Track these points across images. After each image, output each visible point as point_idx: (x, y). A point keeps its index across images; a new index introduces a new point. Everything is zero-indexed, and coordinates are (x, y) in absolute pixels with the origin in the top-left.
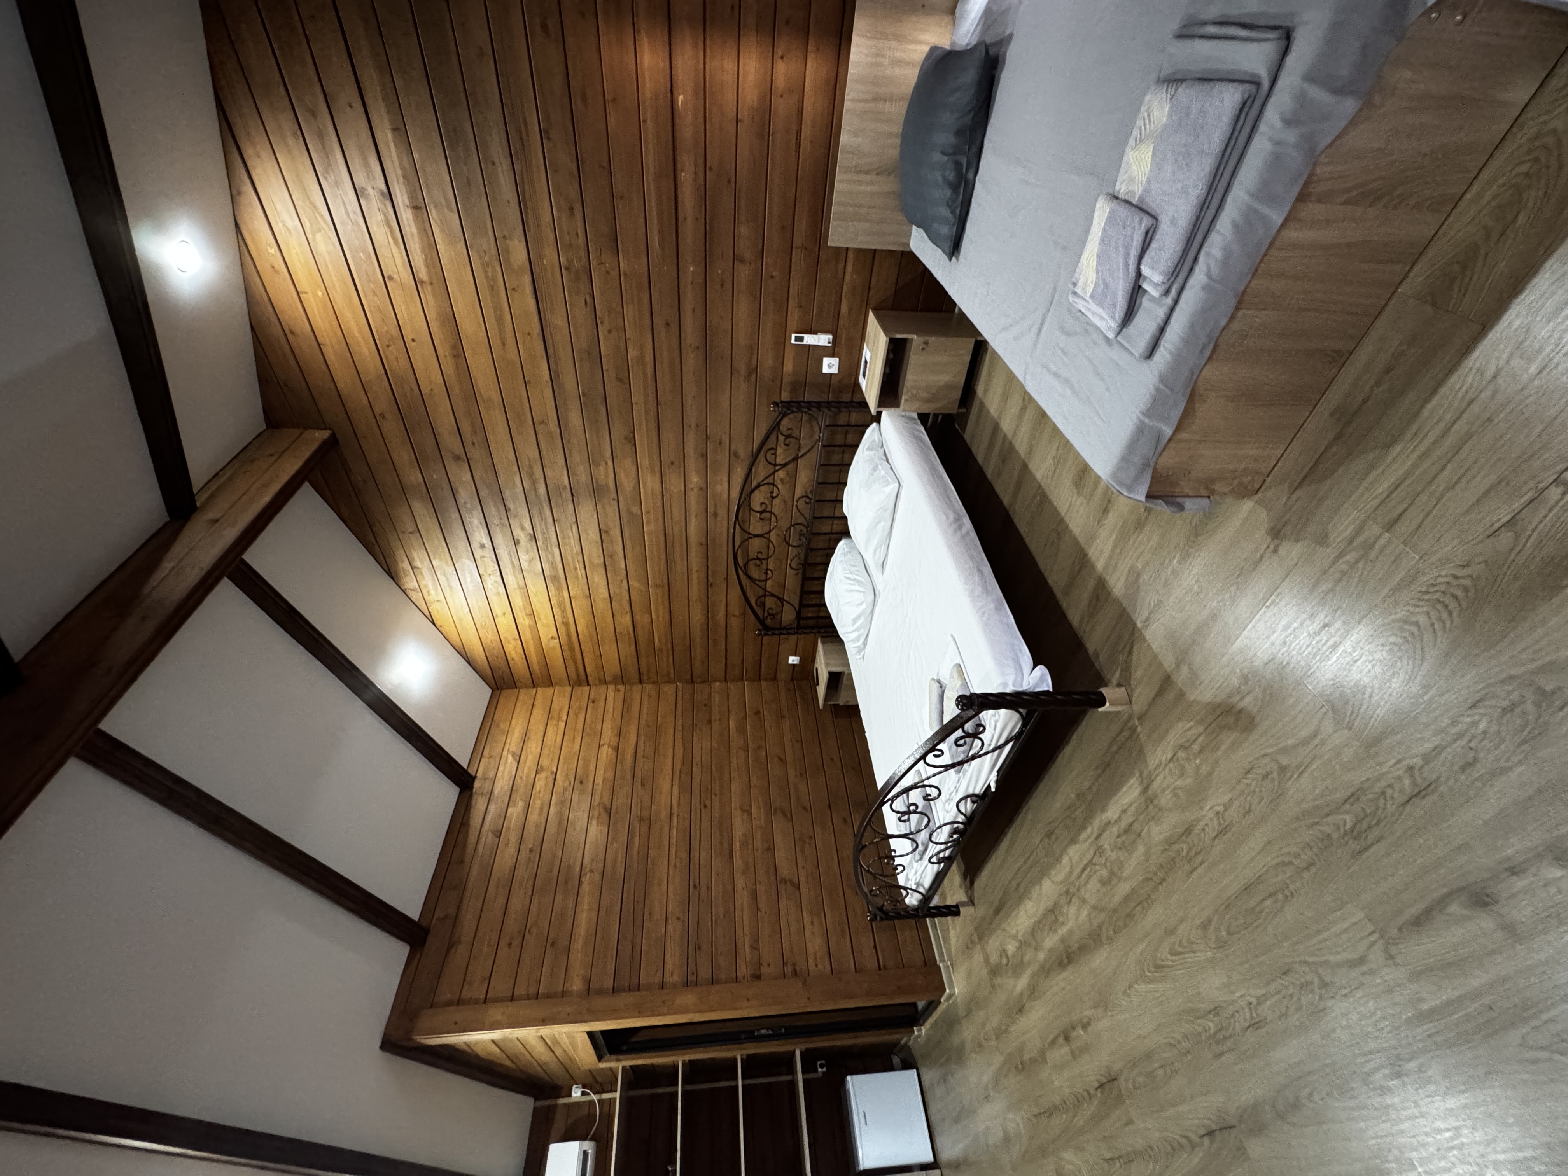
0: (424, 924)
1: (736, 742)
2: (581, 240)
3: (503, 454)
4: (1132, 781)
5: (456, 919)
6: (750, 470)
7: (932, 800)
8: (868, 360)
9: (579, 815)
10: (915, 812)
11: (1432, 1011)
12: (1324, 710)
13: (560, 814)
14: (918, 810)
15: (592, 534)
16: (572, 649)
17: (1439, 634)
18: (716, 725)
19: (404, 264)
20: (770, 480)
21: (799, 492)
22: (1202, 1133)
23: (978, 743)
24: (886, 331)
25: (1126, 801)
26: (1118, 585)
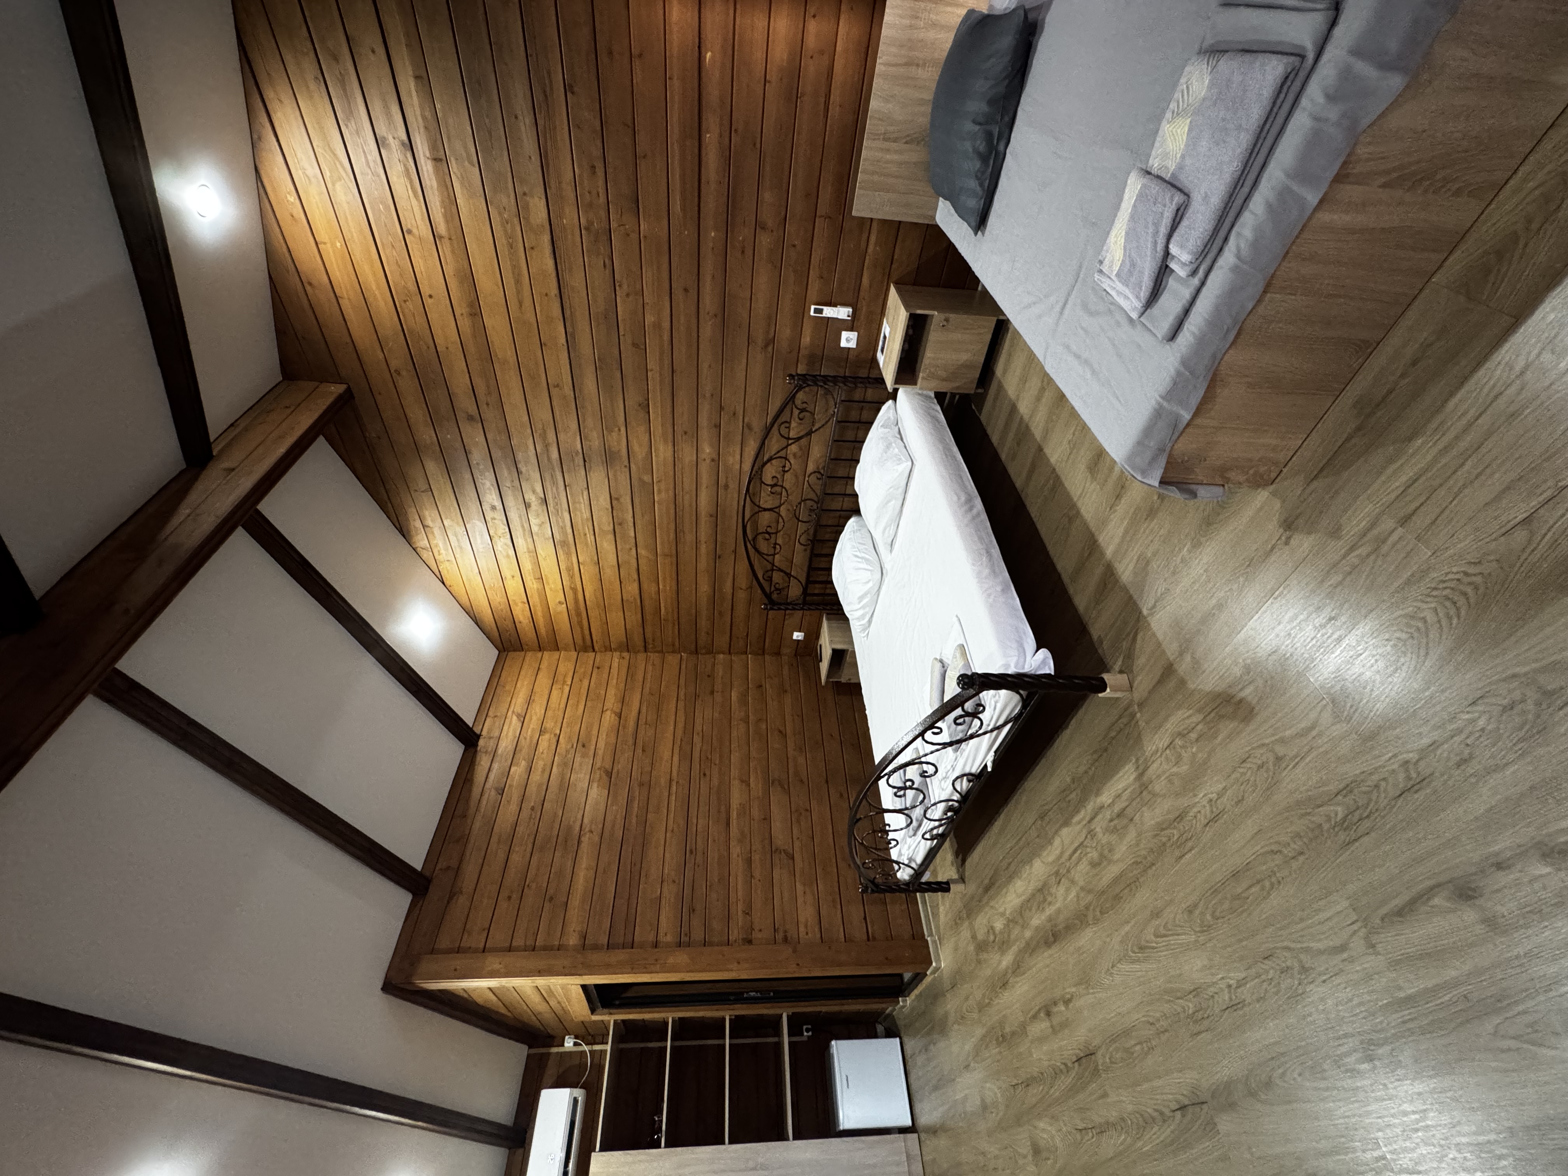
0: (428, 874)
1: (737, 713)
2: (602, 199)
3: (516, 415)
4: (1127, 768)
5: (458, 871)
6: (763, 444)
7: (928, 777)
8: (887, 335)
9: (581, 777)
10: (911, 788)
11: (1409, 999)
12: (1324, 702)
13: (562, 775)
14: (915, 786)
15: (602, 501)
16: (579, 614)
17: (1445, 629)
18: (718, 697)
19: (422, 215)
20: (782, 454)
21: (811, 467)
22: (1174, 1109)
23: (977, 722)
24: (907, 307)
25: (1121, 786)
26: (1126, 571)
